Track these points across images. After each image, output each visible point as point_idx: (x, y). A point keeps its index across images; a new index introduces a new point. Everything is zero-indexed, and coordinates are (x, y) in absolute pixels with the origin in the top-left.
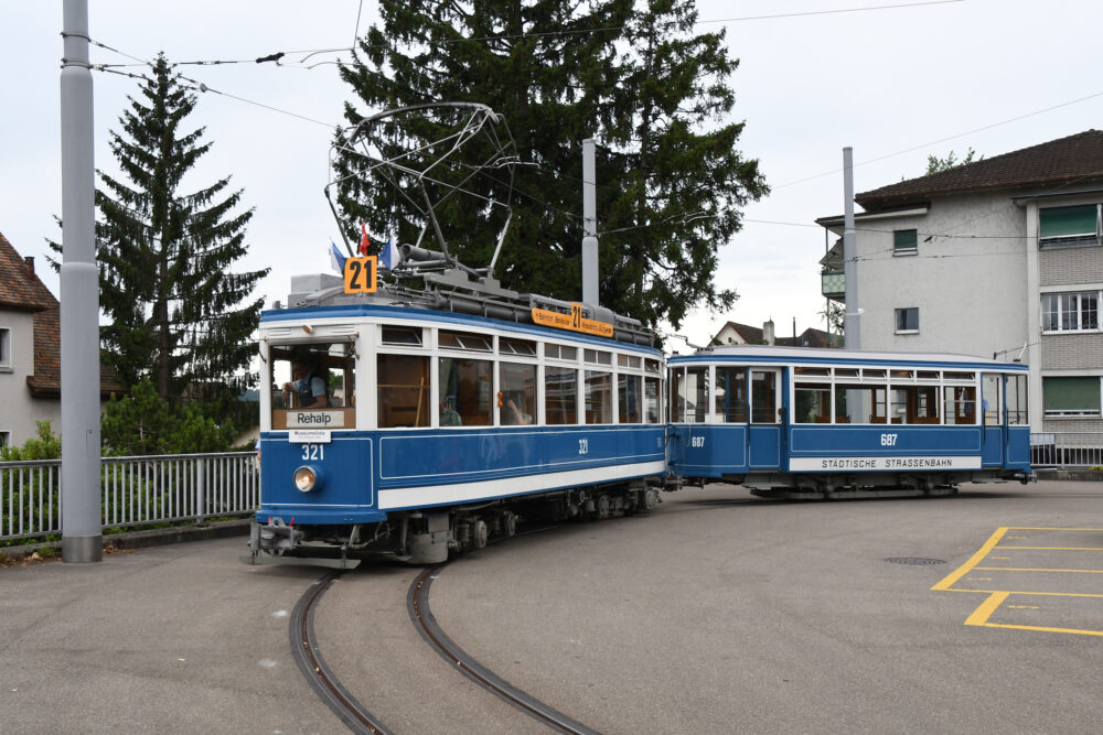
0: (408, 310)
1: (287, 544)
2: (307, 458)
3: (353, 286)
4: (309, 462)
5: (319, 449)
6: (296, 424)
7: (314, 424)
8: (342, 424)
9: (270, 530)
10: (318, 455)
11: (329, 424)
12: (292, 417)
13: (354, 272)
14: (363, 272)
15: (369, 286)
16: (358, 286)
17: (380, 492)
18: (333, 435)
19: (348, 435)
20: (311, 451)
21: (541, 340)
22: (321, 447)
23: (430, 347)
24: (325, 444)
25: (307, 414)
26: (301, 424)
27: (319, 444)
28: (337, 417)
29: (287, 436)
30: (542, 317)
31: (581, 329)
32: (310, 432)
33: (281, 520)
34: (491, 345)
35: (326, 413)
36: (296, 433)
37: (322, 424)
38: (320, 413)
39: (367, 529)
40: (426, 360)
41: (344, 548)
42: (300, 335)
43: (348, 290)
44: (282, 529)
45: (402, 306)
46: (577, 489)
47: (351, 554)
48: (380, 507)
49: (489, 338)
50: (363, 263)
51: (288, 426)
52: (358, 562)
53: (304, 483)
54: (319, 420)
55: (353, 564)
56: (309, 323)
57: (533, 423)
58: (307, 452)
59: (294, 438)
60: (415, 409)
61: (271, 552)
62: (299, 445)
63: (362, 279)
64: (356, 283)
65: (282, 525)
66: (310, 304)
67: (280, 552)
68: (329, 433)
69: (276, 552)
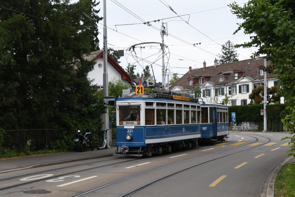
0: (150, 98)
1: (127, 151)
2: (128, 132)
3: (138, 93)
4: (129, 133)
6: (125, 124)
7: (130, 124)
8: (137, 124)
9: (123, 148)
10: (131, 131)
11: (133, 124)
12: (124, 123)
13: (138, 89)
14: (140, 90)
15: (142, 93)
16: (139, 93)
17: (146, 140)
18: (135, 127)
20: (129, 130)
21: (175, 103)
22: (132, 129)
23: (155, 106)
24: (133, 129)
25: (128, 122)
26: (127, 124)
27: (131, 129)
28: (135, 123)
29: (124, 127)
30: (175, 97)
31: (183, 99)
32: (129, 126)
33: (125, 145)
34: (166, 105)
35: (133, 122)
37: (132, 124)
38: (131, 122)
39: (143, 148)
40: (154, 110)
41: (139, 152)
42: (127, 104)
43: (137, 94)
44: (126, 148)
45: (148, 97)
46: (182, 141)
47: (140, 153)
48: (146, 143)
49: (165, 104)
50: (140, 88)
51: (123, 124)
52: (142, 155)
53: (128, 138)
54: (131, 123)
55: (141, 155)
56: (129, 101)
57: (173, 124)
58: (128, 130)
59: (125, 127)
60: (151, 121)
61: (123, 153)
62: (127, 129)
63: (140, 91)
64: (139, 92)
65: (126, 147)
66: (129, 97)
67: (125, 153)
68: (134, 126)
69: (124, 153)
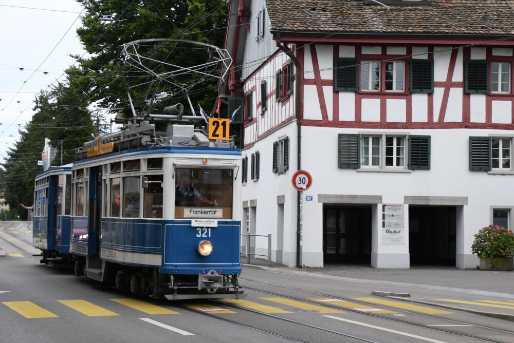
2: (200, 236)
3: (214, 135)
4: (201, 238)
5: (208, 231)
6: (196, 216)
8: (222, 217)
9: (208, 277)
10: (207, 234)
11: (215, 216)
13: (215, 127)
14: (221, 127)
15: (224, 136)
16: (217, 136)
18: (219, 223)
19: (226, 223)
20: (203, 232)
22: (210, 230)
24: (212, 228)
27: (208, 228)
29: (190, 222)
32: (205, 221)
33: (214, 271)
36: (196, 221)
42: (198, 163)
44: (216, 277)
50: (220, 122)
58: (200, 232)
59: (194, 224)
61: (209, 290)
62: (196, 228)
63: (220, 131)
64: (216, 133)
65: (216, 274)
66: (202, 145)
67: (215, 290)
68: (216, 221)
69: (212, 290)
